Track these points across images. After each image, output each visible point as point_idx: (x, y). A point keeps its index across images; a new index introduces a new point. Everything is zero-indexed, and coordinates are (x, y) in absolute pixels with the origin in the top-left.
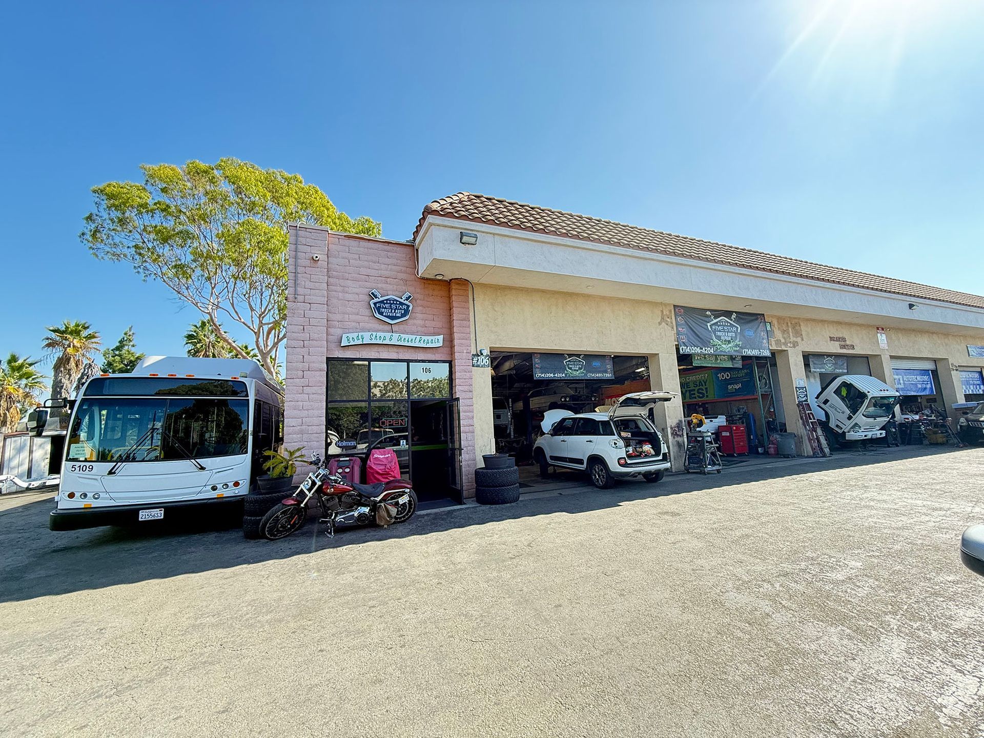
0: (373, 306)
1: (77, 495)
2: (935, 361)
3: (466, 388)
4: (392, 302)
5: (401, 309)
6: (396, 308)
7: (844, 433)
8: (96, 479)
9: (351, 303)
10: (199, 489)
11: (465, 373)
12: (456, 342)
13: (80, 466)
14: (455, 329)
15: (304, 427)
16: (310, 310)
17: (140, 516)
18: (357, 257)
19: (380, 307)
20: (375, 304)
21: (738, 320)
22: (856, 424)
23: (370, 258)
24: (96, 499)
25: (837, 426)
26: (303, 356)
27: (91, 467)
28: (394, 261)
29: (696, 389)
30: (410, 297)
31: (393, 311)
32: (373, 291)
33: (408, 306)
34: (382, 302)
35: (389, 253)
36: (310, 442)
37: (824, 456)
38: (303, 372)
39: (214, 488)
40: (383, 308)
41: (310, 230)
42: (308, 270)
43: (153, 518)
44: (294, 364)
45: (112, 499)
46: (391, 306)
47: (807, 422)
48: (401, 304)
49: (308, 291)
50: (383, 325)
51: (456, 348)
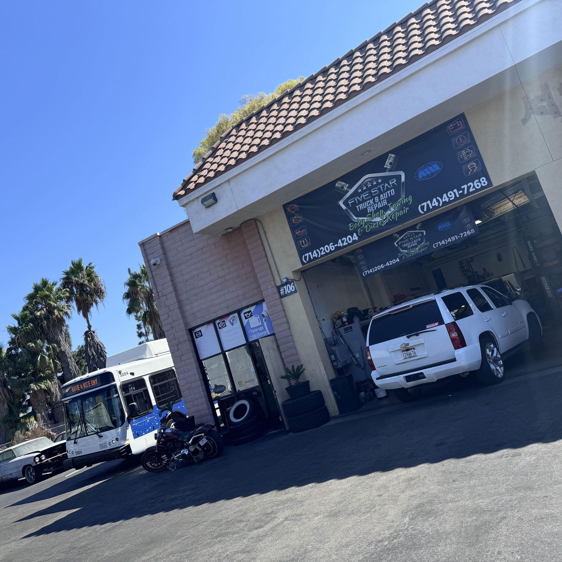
3: (280, 321)
11: (275, 308)
12: (261, 281)
14: (256, 271)
26: (174, 335)
38: (177, 346)
41: (149, 242)
42: (157, 272)
49: (162, 287)
51: (262, 287)
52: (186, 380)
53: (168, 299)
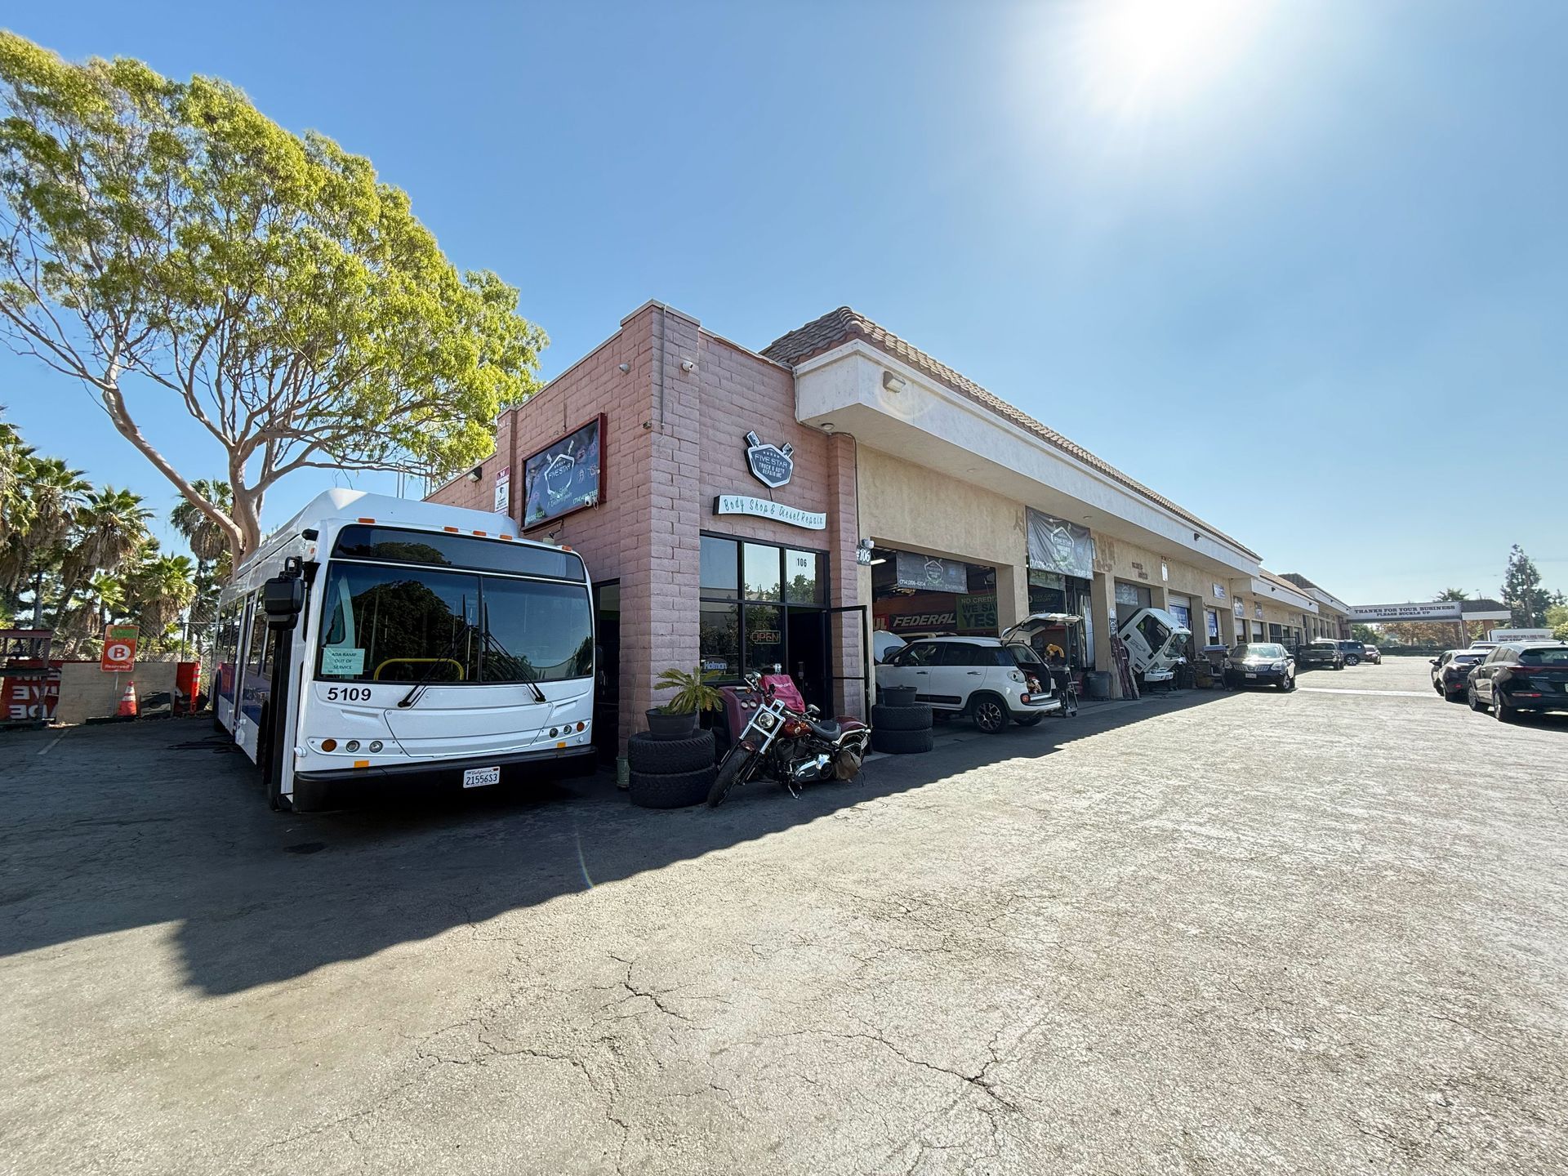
0: (750, 456)
1: (342, 744)
2: (1190, 598)
3: (851, 593)
4: (771, 454)
5: (781, 467)
6: (776, 465)
7: (1143, 673)
8: (376, 716)
9: (723, 447)
10: (534, 734)
11: (850, 572)
12: (842, 525)
13: (346, 690)
14: (839, 506)
15: (675, 637)
16: (680, 449)
17: (465, 780)
19: (758, 460)
20: (753, 453)
21: (1072, 532)
22: (1156, 664)
23: (744, 380)
24: (377, 751)
25: (1137, 665)
26: (673, 524)
27: (366, 693)
28: (771, 392)
29: (986, 614)
30: (791, 450)
31: (773, 468)
32: (751, 434)
33: (789, 464)
34: (761, 452)
35: (766, 379)
36: (683, 660)
37: (1134, 698)
38: (673, 548)
39: (554, 734)
40: (762, 461)
41: (678, 320)
42: (676, 384)
43: (484, 784)
44: (662, 535)
45: (403, 750)
46: (770, 461)
47: (1120, 659)
48: (782, 459)
49: (677, 420)
50: (762, 488)
51: (842, 535)
52: (670, 625)
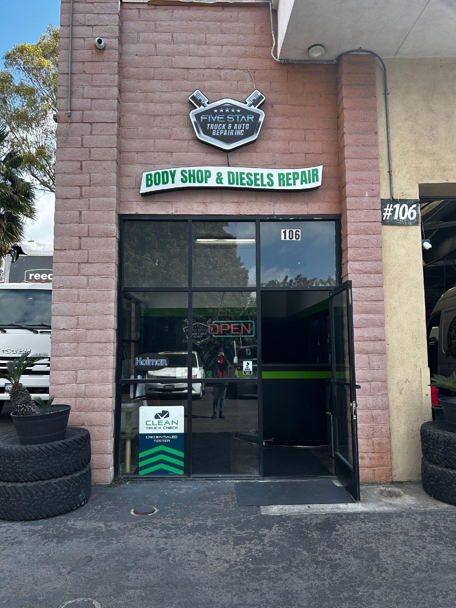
0: (193, 120)
3: (368, 266)
4: (227, 111)
5: (243, 122)
6: (236, 122)
9: (158, 119)
11: (367, 237)
12: (349, 175)
14: (347, 152)
15: (80, 331)
16: (91, 134)
18: (168, 37)
19: (206, 122)
20: (198, 116)
23: (191, 37)
26: (80, 213)
28: (234, 38)
30: (260, 98)
31: (230, 126)
32: (194, 94)
33: (257, 116)
34: (210, 112)
36: (90, 356)
38: (80, 238)
40: (212, 122)
42: (88, 67)
44: (68, 226)
46: (225, 118)
48: (245, 112)
49: (87, 103)
50: (213, 153)
51: (349, 188)
52: (74, 319)
53: (94, 133)
